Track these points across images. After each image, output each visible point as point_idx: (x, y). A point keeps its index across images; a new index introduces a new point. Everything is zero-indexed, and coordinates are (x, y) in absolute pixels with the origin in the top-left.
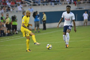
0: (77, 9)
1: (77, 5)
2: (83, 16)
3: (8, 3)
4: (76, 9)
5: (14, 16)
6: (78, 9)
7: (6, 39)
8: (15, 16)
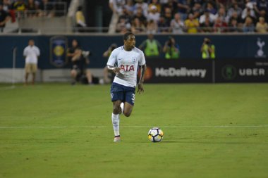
0: (17, 31)
1: (17, 19)
2: (25, 53)
4: (14, 32)
6: (20, 33)
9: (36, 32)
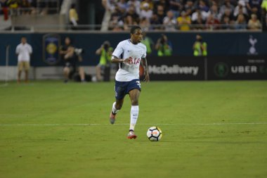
9: (29, 29)
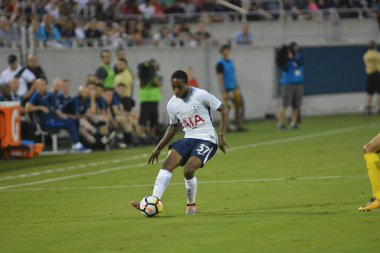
3: (142, 7)
5: (147, 65)
7: (135, 157)
8: (155, 64)
